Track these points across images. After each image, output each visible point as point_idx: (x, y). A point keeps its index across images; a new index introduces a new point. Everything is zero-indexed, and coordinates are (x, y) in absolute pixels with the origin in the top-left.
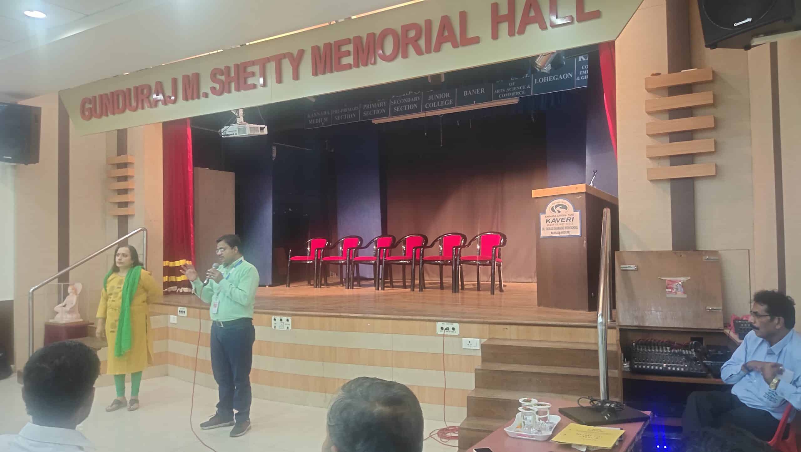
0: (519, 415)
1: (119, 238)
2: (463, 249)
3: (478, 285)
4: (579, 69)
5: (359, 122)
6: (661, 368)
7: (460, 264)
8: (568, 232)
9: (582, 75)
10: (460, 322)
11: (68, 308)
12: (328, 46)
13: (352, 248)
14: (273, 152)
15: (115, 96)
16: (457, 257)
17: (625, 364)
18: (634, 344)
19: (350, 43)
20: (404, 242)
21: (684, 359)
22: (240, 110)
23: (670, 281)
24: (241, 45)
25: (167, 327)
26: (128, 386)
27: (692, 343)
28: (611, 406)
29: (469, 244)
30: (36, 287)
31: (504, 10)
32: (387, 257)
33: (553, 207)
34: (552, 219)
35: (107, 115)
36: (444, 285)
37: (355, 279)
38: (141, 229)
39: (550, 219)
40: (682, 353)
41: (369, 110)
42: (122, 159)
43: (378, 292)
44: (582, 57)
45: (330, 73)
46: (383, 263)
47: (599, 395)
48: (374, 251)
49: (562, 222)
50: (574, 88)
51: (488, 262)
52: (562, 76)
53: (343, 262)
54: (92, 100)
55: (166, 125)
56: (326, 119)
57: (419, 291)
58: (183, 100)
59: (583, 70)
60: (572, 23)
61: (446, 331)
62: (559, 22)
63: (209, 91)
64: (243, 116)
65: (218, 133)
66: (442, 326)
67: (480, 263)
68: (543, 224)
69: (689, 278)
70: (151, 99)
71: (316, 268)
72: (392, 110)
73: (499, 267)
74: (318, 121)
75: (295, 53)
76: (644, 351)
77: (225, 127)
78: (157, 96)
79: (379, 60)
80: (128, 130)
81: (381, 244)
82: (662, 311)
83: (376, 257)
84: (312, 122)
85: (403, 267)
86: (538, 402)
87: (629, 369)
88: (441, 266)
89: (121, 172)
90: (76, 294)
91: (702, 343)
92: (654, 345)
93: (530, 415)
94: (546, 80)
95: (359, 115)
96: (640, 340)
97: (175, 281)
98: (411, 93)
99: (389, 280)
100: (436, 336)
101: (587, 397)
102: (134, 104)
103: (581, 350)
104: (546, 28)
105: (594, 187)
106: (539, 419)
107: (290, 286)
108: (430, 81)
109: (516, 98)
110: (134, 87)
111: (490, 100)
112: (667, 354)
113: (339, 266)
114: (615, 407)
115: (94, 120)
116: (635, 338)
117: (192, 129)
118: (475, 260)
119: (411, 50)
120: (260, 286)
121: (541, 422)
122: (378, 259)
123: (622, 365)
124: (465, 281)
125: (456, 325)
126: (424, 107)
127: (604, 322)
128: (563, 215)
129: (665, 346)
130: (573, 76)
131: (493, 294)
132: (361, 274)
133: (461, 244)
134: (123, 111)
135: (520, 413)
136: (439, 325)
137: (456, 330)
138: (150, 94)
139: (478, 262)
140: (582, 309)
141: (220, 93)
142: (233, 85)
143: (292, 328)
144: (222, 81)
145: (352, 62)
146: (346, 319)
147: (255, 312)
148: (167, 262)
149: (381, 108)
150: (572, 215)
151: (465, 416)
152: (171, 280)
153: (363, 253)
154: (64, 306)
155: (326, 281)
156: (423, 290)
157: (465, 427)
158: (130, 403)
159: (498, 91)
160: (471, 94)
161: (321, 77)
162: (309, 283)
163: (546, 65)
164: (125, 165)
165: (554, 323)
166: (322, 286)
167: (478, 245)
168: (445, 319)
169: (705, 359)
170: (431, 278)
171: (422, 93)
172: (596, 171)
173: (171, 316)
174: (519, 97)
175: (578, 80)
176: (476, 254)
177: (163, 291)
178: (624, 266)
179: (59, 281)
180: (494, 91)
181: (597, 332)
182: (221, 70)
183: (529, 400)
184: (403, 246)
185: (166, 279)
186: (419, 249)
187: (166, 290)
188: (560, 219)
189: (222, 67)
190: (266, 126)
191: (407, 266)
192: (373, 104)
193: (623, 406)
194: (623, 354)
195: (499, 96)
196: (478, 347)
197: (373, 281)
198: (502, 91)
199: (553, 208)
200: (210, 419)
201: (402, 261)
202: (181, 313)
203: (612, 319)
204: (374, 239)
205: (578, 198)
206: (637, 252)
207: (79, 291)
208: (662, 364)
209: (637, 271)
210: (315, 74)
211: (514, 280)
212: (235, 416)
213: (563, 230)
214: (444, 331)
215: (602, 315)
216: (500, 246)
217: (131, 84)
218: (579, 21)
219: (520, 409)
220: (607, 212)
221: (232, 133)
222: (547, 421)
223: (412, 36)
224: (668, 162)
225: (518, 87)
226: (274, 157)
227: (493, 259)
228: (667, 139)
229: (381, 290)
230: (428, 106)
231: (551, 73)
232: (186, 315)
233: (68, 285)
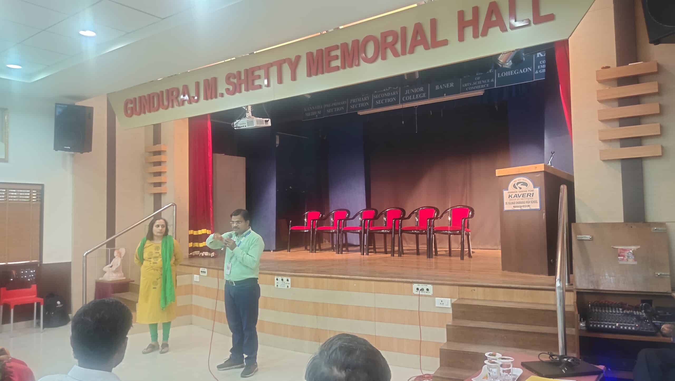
0: (485, 367)
1: (154, 212)
2: (436, 221)
3: (449, 252)
4: (537, 64)
5: (347, 114)
6: (614, 327)
7: (433, 233)
8: (529, 206)
9: (539, 69)
10: (432, 284)
11: (114, 268)
12: (320, 52)
13: (341, 219)
14: (277, 140)
15: (151, 97)
16: (431, 228)
17: (581, 323)
18: (590, 305)
19: (338, 49)
20: (385, 214)
21: (635, 320)
22: (249, 106)
23: (622, 249)
24: (249, 54)
25: (192, 285)
26: (160, 333)
27: (642, 305)
28: (568, 361)
29: (442, 216)
30: (89, 251)
31: (469, 17)
32: (370, 227)
33: (515, 184)
34: (514, 194)
35: (145, 113)
36: (420, 251)
37: (344, 246)
38: (172, 204)
39: (512, 195)
40: (633, 313)
41: (355, 103)
42: (157, 148)
43: (363, 257)
44: (540, 53)
45: (322, 74)
46: (368, 232)
47: (558, 351)
48: (360, 222)
49: (523, 197)
50: (533, 80)
51: (458, 232)
52: (522, 71)
53: (334, 231)
54: (133, 101)
55: (191, 120)
56: (319, 112)
57: (398, 256)
58: (204, 99)
59: (541, 65)
60: (529, 25)
61: (421, 291)
62: (518, 24)
63: (224, 92)
64: (251, 112)
65: (231, 125)
66: (418, 287)
67: (451, 233)
68: (506, 199)
69: (639, 247)
70: (179, 99)
71: (311, 236)
72: (375, 102)
73: (468, 236)
74: (313, 113)
75: (293, 59)
76: (598, 312)
77: (237, 121)
78: (183, 96)
79: (362, 61)
80: (162, 124)
81: (365, 215)
82: (614, 276)
83: (361, 227)
84: (308, 115)
85: (384, 236)
86: (502, 356)
87: (585, 328)
88: (417, 234)
89: (156, 158)
90: (121, 257)
91: (652, 306)
92: (608, 306)
93: (495, 368)
94: (508, 74)
95: (347, 107)
96: (595, 301)
97: (198, 246)
98: (390, 89)
99: (373, 247)
100: (412, 295)
101: (547, 353)
102: (166, 103)
103: (543, 310)
104: (506, 30)
105: (552, 166)
106: (504, 371)
107: (291, 251)
108: (406, 78)
109: (482, 91)
110: (166, 90)
111: (458, 93)
112: (620, 315)
113: (331, 234)
114: (572, 362)
115: (135, 116)
116: (590, 300)
117: (211, 122)
118: (447, 230)
119: (389, 53)
120: (264, 251)
121: (505, 374)
122: (363, 228)
123: (579, 324)
124: (438, 248)
125: (430, 287)
126: (401, 99)
127: (562, 286)
128: (524, 191)
129: (618, 307)
130: (532, 70)
131: (463, 259)
132: (349, 241)
133: (434, 216)
134: (157, 110)
135: (486, 365)
136: (415, 286)
137: (430, 291)
138: (178, 95)
139: (450, 232)
140: (542, 273)
141: (233, 93)
142: (243, 86)
143: (291, 286)
144: (234, 83)
145: (339, 65)
146: (335, 280)
147: (260, 273)
148: (192, 231)
149: (366, 101)
150: (533, 191)
151: (439, 366)
152: (195, 246)
153: (350, 224)
154: (111, 267)
155: (320, 247)
156: (402, 255)
157: (439, 375)
158: (161, 347)
159: (466, 85)
160: (442, 88)
161: (314, 77)
162: (306, 249)
163: (507, 61)
164: (159, 153)
165: (517, 286)
166: (317, 251)
167: (449, 217)
168: (420, 281)
169: (655, 319)
170: (409, 245)
171: (400, 88)
172: (554, 152)
173: (195, 275)
174: (484, 89)
175: (537, 74)
176: (447, 225)
177: (189, 255)
178: (580, 236)
179: (107, 247)
180: (462, 85)
181: (555, 295)
182: (234, 75)
183: (494, 354)
184: (384, 218)
185: (191, 245)
186: (398, 220)
187: (191, 254)
188: (521, 194)
189: (235, 72)
190: (270, 119)
191: (387, 235)
192: (358, 99)
193: (579, 360)
194: (579, 315)
195: (467, 89)
196: (450, 306)
197: (359, 247)
198: (469, 84)
199: (515, 186)
200: (225, 362)
201: (383, 231)
202: (202, 273)
203: (570, 283)
204: (360, 212)
205: (537, 176)
206: (592, 224)
207: (123, 254)
208: (615, 323)
209: (592, 240)
210: (309, 75)
211: (481, 247)
212: (245, 359)
213: (524, 204)
214: (420, 291)
215: (560, 280)
216: (469, 218)
217: (164, 88)
218: (536, 22)
219: (486, 362)
220: (564, 188)
221: (242, 125)
222: (510, 373)
223: (390, 41)
224: (618, 144)
225: (483, 81)
226: (277, 144)
227: (463, 229)
228: (617, 124)
229: (366, 255)
230: (405, 99)
231: (512, 68)
232: (206, 274)
233: (114, 250)
